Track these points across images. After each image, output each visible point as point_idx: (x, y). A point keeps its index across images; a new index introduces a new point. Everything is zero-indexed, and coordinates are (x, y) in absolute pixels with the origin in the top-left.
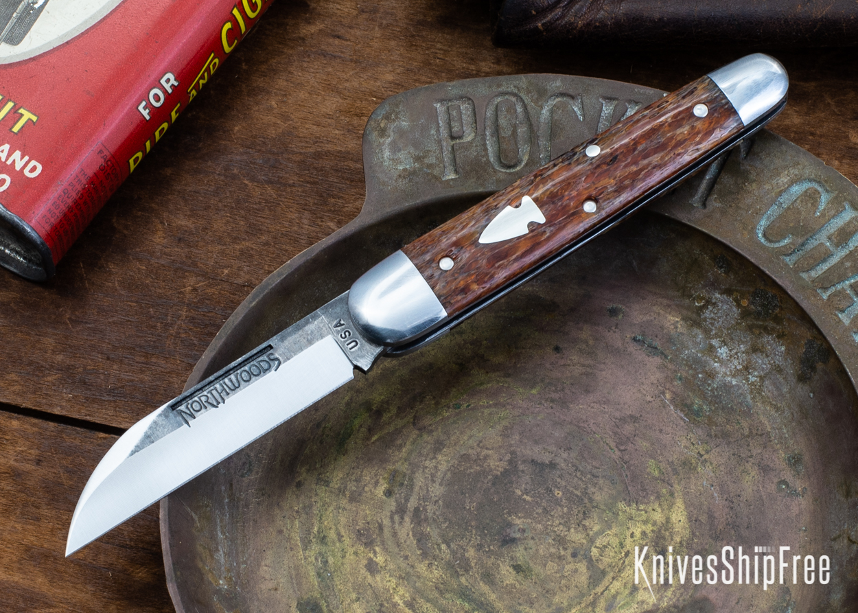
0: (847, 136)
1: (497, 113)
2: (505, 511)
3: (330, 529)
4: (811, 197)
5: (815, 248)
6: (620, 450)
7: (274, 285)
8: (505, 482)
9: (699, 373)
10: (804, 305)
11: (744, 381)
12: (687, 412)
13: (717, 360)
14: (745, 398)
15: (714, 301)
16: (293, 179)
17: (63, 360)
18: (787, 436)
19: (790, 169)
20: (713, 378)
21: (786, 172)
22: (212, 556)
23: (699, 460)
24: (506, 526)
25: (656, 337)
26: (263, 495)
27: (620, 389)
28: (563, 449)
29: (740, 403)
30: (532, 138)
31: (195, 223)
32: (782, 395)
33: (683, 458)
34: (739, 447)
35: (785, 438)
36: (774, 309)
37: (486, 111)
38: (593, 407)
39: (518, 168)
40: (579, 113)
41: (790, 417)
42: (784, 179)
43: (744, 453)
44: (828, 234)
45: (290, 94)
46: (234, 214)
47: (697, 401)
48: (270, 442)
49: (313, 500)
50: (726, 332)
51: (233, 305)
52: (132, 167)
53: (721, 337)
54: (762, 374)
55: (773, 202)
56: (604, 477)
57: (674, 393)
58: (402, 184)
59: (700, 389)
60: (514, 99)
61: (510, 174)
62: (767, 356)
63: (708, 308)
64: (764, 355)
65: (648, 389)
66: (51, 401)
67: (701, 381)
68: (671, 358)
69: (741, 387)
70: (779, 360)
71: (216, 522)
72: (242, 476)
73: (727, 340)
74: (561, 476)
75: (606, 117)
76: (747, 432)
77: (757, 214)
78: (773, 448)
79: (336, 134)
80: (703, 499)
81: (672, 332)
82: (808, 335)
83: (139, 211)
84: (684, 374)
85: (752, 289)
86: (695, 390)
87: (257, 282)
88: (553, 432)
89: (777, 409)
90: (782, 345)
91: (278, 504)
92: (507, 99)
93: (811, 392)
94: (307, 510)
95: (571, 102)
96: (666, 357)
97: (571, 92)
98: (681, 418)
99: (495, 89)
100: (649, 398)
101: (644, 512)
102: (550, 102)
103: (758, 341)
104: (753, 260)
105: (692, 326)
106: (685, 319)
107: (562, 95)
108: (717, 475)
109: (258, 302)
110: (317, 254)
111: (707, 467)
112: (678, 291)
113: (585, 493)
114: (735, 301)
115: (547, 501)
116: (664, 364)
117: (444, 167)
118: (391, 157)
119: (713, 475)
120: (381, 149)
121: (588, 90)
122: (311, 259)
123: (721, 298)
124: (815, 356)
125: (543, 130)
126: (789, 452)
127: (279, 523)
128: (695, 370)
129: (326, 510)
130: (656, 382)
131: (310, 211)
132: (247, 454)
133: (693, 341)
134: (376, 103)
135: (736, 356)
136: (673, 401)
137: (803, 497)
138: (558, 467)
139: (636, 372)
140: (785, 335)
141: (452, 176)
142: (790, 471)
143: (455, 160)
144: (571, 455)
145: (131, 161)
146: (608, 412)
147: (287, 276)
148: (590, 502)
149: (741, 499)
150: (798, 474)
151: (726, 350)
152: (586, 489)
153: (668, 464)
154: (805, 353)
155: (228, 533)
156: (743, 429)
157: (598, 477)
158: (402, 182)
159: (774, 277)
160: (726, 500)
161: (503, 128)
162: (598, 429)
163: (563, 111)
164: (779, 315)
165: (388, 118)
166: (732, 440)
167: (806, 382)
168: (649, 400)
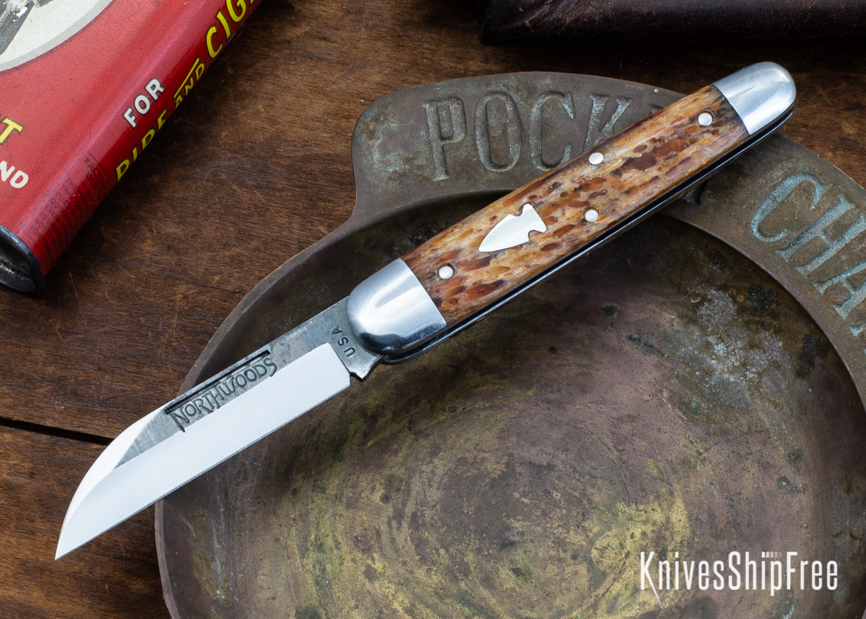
0: (840, 127)
1: (486, 112)
2: (503, 515)
3: (327, 536)
4: (806, 190)
5: (810, 242)
6: (618, 450)
7: (265, 291)
8: (503, 484)
9: (696, 371)
10: (801, 299)
11: (742, 378)
12: (684, 410)
13: (714, 357)
14: (743, 395)
16: (282, 183)
17: (53, 371)
18: (786, 432)
19: (784, 162)
20: (711, 376)
21: (780, 166)
22: (208, 566)
24: (505, 530)
25: (652, 335)
26: (259, 503)
27: (617, 389)
28: (560, 451)
29: (738, 400)
30: (523, 137)
31: (183, 230)
32: (780, 391)
33: (682, 457)
34: (738, 445)
35: (785, 434)
36: (771, 304)
37: (475, 111)
38: (590, 408)
39: (509, 168)
40: (569, 110)
41: (789, 413)
42: (778, 173)
43: (743, 450)
44: (824, 227)
45: (277, 98)
46: (224, 221)
47: (694, 399)
48: (265, 449)
49: (309, 507)
50: (722, 328)
51: (225, 312)
52: (120, 175)
53: (717, 334)
54: (760, 370)
55: (767, 195)
56: (602, 477)
57: (672, 391)
58: (393, 186)
59: (697, 387)
60: (503, 98)
61: (501, 173)
62: (765, 352)
63: (704, 305)
64: (762, 351)
65: (645, 388)
66: (43, 413)
67: (699, 378)
68: (667, 356)
69: (739, 384)
70: (777, 356)
71: (212, 532)
72: (238, 485)
73: (724, 337)
74: (559, 478)
75: (597, 114)
76: (745, 429)
77: (751, 208)
78: (772, 444)
79: (324, 137)
80: (703, 498)
81: (668, 330)
82: (806, 330)
83: (127, 219)
84: (681, 372)
85: (748, 285)
86: (692, 388)
87: (248, 288)
88: (550, 434)
89: (776, 405)
90: (779, 341)
91: (274, 512)
92: (497, 98)
93: (810, 387)
94: (304, 517)
95: (561, 99)
96: (663, 355)
97: (561, 90)
98: (680, 417)
99: (484, 88)
100: (646, 397)
101: (643, 512)
102: (540, 101)
103: (755, 337)
104: (748, 256)
105: (688, 323)
106: (681, 316)
107: (552, 92)
108: (717, 473)
109: (249, 309)
110: (308, 259)
111: (706, 465)
112: (673, 288)
113: (584, 494)
114: (731, 297)
115: (545, 503)
116: (661, 363)
117: (435, 168)
118: (381, 159)
119: (712, 473)
120: (370, 152)
121: (578, 87)
122: (302, 264)
123: (717, 295)
124: (813, 351)
125: (533, 129)
126: (789, 449)
127: (276, 531)
128: (692, 367)
129: (323, 517)
130: (653, 380)
131: (299, 215)
132: (243, 461)
133: (689, 338)
134: (364, 105)
135: (733, 353)
136: (670, 399)
137: (804, 493)
138: (556, 468)
139: (632, 371)
140: (782, 331)
141: (443, 177)
142: (791, 467)
143: (446, 161)
144: (569, 457)
145: (118, 169)
146: (605, 412)
147: (278, 281)
148: (589, 503)
149: (742, 497)
150: (799, 471)
151: (723, 347)
152: (584, 490)
153: (667, 463)
154: (802, 348)
155: (225, 542)
156: (741, 426)
157: (597, 478)
158: (392, 184)
159: (769, 272)
160: (726, 498)
161: (493, 127)
162: (595, 429)
163: (553, 109)
164: (776, 310)
165: (377, 119)
166: (731, 438)
167: (804, 377)
168: (646, 399)
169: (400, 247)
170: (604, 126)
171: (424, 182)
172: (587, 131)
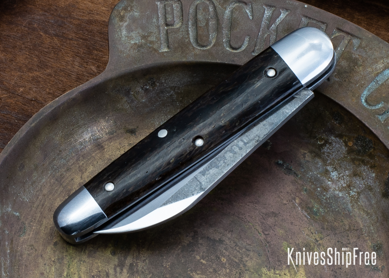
1: (196, 10)
2: (189, 269)
3: (75, 274)
6: (265, 234)
7: (46, 114)
9: (318, 187)
11: (347, 195)
12: (309, 212)
13: (330, 180)
14: (347, 205)
15: (330, 141)
18: (373, 231)
19: (385, 59)
20: (327, 191)
21: (382, 61)
23: (316, 244)
25: (292, 162)
26: (32, 249)
27: (267, 195)
28: (228, 231)
29: (344, 208)
30: (218, 29)
32: (371, 205)
33: (305, 242)
34: (342, 237)
35: (372, 233)
36: (370, 149)
37: (189, 9)
38: (248, 206)
39: (208, 47)
40: (249, 14)
41: (376, 220)
42: (380, 66)
47: (316, 206)
48: (39, 215)
49: (64, 254)
50: (337, 162)
53: (333, 165)
54: (359, 190)
55: (373, 79)
56: (253, 251)
57: (302, 199)
58: (134, 53)
59: (318, 198)
60: (208, 3)
61: (204, 51)
62: (363, 179)
63: (326, 146)
64: (361, 178)
65: (284, 196)
67: (319, 192)
68: (300, 177)
69: (345, 199)
70: (371, 182)
71: (1, 265)
72: (19, 236)
73: (338, 167)
74: (226, 249)
75: (267, 18)
76: (347, 227)
77: (362, 87)
80: (317, 269)
81: (302, 161)
84: (308, 188)
85: (356, 136)
86: (315, 198)
88: (222, 220)
89: (368, 214)
90: (373, 173)
91: (42, 256)
92: (203, 2)
94: (60, 260)
95: (245, 6)
96: (297, 175)
97: (245, 0)
98: (305, 216)
100: (285, 202)
101: (278, 275)
102: (231, 6)
103: (358, 169)
104: (358, 117)
105: (315, 157)
106: (311, 152)
107: (239, 1)
109: (36, 124)
110: (76, 95)
111: (320, 248)
112: (307, 133)
113: (241, 260)
114: (344, 142)
115: (216, 264)
116: (296, 181)
117: (161, 44)
118: (127, 35)
120: (120, 29)
122: (71, 98)
123: (335, 140)
125: (225, 24)
126: (374, 242)
127: (42, 268)
128: (316, 185)
129: (73, 261)
130: (290, 191)
132: (23, 221)
133: (315, 167)
135: (342, 178)
136: (300, 204)
137: (382, 271)
138: (224, 243)
139: (277, 185)
140: (376, 167)
141: (166, 50)
143: (168, 39)
144: (233, 236)
146: (258, 209)
147: (55, 108)
148: (244, 267)
149: (342, 271)
150: (380, 257)
151: (337, 174)
152: (241, 258)
153: (296, 245)
154: (387, 179)
155: (8, 272)
156: (345, 225)
157: (250, 251)
158: (133, 51)
159: (371, 128)
160: (332, 271)
161: (200, 21)
162: (251, 220)
163: (239, 12)
164: (373, 153)
165: (126, 9)
166: (337, 232)
167: (388, 197)
168: (285, 203)
169: (134, 92)
170: (271, 26)
171: (153, 52)
172: (260, 28)
